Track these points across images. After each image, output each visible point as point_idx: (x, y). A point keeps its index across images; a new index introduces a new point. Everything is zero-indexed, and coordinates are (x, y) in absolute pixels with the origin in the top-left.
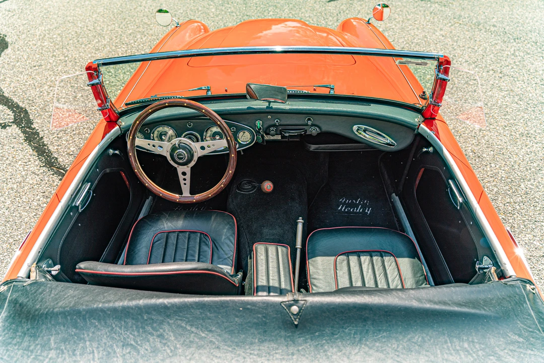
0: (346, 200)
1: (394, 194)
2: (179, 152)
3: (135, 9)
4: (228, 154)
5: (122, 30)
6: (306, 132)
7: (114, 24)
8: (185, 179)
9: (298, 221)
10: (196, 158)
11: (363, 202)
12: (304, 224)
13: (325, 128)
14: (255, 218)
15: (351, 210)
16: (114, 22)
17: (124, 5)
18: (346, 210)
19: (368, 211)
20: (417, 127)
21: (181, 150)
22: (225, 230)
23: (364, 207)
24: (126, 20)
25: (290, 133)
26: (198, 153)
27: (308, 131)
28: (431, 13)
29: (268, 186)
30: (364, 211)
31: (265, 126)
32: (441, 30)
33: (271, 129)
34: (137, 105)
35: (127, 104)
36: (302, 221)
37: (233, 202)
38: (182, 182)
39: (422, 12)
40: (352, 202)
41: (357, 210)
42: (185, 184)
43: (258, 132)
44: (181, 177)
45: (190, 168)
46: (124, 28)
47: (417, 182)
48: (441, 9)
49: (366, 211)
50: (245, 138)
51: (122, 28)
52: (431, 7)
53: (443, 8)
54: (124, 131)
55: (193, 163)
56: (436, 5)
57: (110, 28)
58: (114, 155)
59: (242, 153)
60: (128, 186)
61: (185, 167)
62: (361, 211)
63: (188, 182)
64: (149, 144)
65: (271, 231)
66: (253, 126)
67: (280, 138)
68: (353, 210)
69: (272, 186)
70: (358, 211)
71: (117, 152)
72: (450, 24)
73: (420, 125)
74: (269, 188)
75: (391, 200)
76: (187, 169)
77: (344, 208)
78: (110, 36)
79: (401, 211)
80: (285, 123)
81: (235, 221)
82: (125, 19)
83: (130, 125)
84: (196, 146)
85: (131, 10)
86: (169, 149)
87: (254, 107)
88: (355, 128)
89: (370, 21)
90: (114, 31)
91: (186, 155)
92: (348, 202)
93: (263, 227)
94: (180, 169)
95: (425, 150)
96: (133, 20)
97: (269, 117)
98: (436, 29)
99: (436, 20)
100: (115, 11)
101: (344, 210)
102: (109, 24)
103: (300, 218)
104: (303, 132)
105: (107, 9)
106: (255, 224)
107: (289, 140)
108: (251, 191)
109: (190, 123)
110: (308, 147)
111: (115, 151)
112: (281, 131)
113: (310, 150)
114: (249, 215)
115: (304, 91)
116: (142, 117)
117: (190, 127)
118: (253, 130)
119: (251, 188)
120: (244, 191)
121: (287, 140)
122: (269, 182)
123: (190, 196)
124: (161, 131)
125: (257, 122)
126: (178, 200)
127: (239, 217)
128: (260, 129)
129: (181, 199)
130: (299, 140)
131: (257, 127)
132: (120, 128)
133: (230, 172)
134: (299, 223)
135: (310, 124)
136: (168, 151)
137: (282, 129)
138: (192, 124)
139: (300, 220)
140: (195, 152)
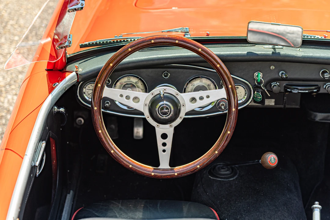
2: (163, 104)
6: (319, 91)
8: (164, 145)
9: (314, 206)
10: (182, 115)
12: (322, 212)
14: (244, 211)
21: (166, 102)
25: (299, 90)
27: (321, 89)
29: (271, 159)
31: (266, 80)
33: (273, 84)
34: (95, 48)
35: (82, 46)
36: (320, 206)
38: (160, 148)
42: (164, 151)
43: (257, 87)
44: (160, 141)
45: (172, 129)
55: (178, 121)
61: (167, 126)
63: (169, 147)
64: (121, 96)
66: (250, 80)
69: (276, 158)
71: (62, 110)
74: (273, 161)
76: (169, 129)
81: (216, 215)
83: (99, 69)
86: (148, 102)
87: (256, 53)
94: (160, 129)
97: (272, 67)
103: (317, 203)
104: (315, 89)
106: (247, 217)
107: (285, 106)
108: (231, 177)
109: (167, 73)
110: (313, 117)
111: (60, 109)
112: (286, 87)
113: (315, 120)
114: (235, 207)
115: (317, 36)
116: (118, 58)
117: (166, 78)
118: (249, 83)
119: (230, 174)
120: (221, 178)
121: (282, 106)
122: (272, 154)
123: (170, 168)
124: (125, 82)
125: (256, 74)
126: (153, 174)
127: (219, 209)
128: (260, 83)
129: (156, 173)
130: (298, 107)
131: (257, 80)
132: (77, 74)
133: (229, 132)
134: (316, 209)
135: (327, 78)
136: (146, 105)
137: (287, 85)
138: (169, 74)
139: (317, 206)
140: (183, 105)
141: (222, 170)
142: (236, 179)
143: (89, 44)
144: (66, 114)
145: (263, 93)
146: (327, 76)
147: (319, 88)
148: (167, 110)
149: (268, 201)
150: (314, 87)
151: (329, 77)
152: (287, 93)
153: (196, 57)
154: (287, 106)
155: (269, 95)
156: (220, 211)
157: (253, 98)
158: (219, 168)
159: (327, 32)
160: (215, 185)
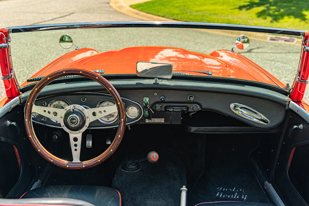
0: (223, 189)
1: (267, 182)
2: (73, 116)
3: (41, 59)
4: (117, 128)
5: (29, 71)
6: (188, 110)
7: (23, 68)
8: (76, 145)
9: (182, 189)
10: (87, 124)
11: (239, 191)
13: (205, 106)
14: (139, 192)
15: (229, 197)
16: (24, 67)
17: (33, 57)
18: (224, 196)
19: (244, 197)
20: (287, 103)
21: (75, 115)
22: (110, 202)
23: (240, 194)
24: (34, 66)
25: (174, 109)
26: (90, 119)
27: (190, 109)
28: (276, 67)
29: (154, 156)
30: (240, 197)
31: (152, 103)
32: (285, 77)
33: (157, 105)
35: (28, 81)
36: (186, 189)
37: (118, 180)
38: (73, 148)
39: (269, 67)
40: (228, 190)
41: (233, 196)
42: (76, 150)
43: (145, 107)
44: (72, 142)
45: (81, 134)
46: (31, 70)
47: (289, 165)
48: (282, 65)
49: (243, 197)
50: (133, 112)
51: (30, 70)
52: (275, 64)
53: (285, 65)
54: (23, 101)
55: (84, 129)
56: (279, 63)
57: (19, 70)
58: (11, 126)
59: (129, 129)
60: (19, 164)
61: (77, 132)
62: (238, 197)
63: (79, 148)
64: (45, 111)
65: (155, 203)
66: (140, 103)
67: (163, 121)
68: (230, 197)
69: (157, 156)
70: (235, 197)
71: (14, 123)
72: (292, 74)
73: (290, 102)
74: (155, 157)
75: (264, 188)
76: (79, 135)
77: (221, 195)
78: (19, 75)
79: (275, 195)
80: (170, 100)
81: (120, 196)
82: (32, 65)
84: (88, 112)
85: (38, 59)
86: (63, 116)
88: (232, 106)
89: (234, 50)
90: (23, 72)
91: (79, 120)
92: (225, 190)
93: (147, 199)
94: (72, 135)
95: (295, 127)
96: (39, 66)
97: (156, 94)
98: (281, 76)
99: (280, 71)
100: (26, 60)
101: (222, 196)
102: (19, 68)
103: (184, 186)
104: (185, 109)
105: (18, 58)
106: (139, 197)
107: (171, 123)
108: (135, 170)
109: (84, 98)
110: (189, 129)
111: (12, 123)
112: (166, 108)
113: (190, 132)
114: (133, 190)
115: (186, 74)
116: (41, 85)
117: (84, 101)
118: (141, 105)
119: (135, 168)
120: (129, 171)
121: (169, 123)
122: (154, 152)
123: (80, 162)
124: (57, 105)
125: (145, 99)
126: (68, 166)
127: (123, 192)
128: (147, 104)
129: (70, 166)
130: (180, 123)
131: (145, 103)
132: (20, 98)
133: (119, 136)
134: (183, 191)
135: (192, 100)
136: (62, 117)
137: (166, 106)
138: (86, 99)
139: (184, 188)
140: (88, 117)
141: (130, 165)
142: (139, 171)
143: (33, 79)
144: (17, 126)
145: (149, 111)
146: (192, 99)
147: (188, 108)
148: (75, 121)
149: (156, 186)
150: (185, 107)
151: (193, 100)
152: (167, 112)
153: (100, 86)
154: (173, 123)
155: (153, 113)
156: (124, 193)
157: (143, 115)
158: (128, 164)
159: (194, 72)
160: (124, 175)
